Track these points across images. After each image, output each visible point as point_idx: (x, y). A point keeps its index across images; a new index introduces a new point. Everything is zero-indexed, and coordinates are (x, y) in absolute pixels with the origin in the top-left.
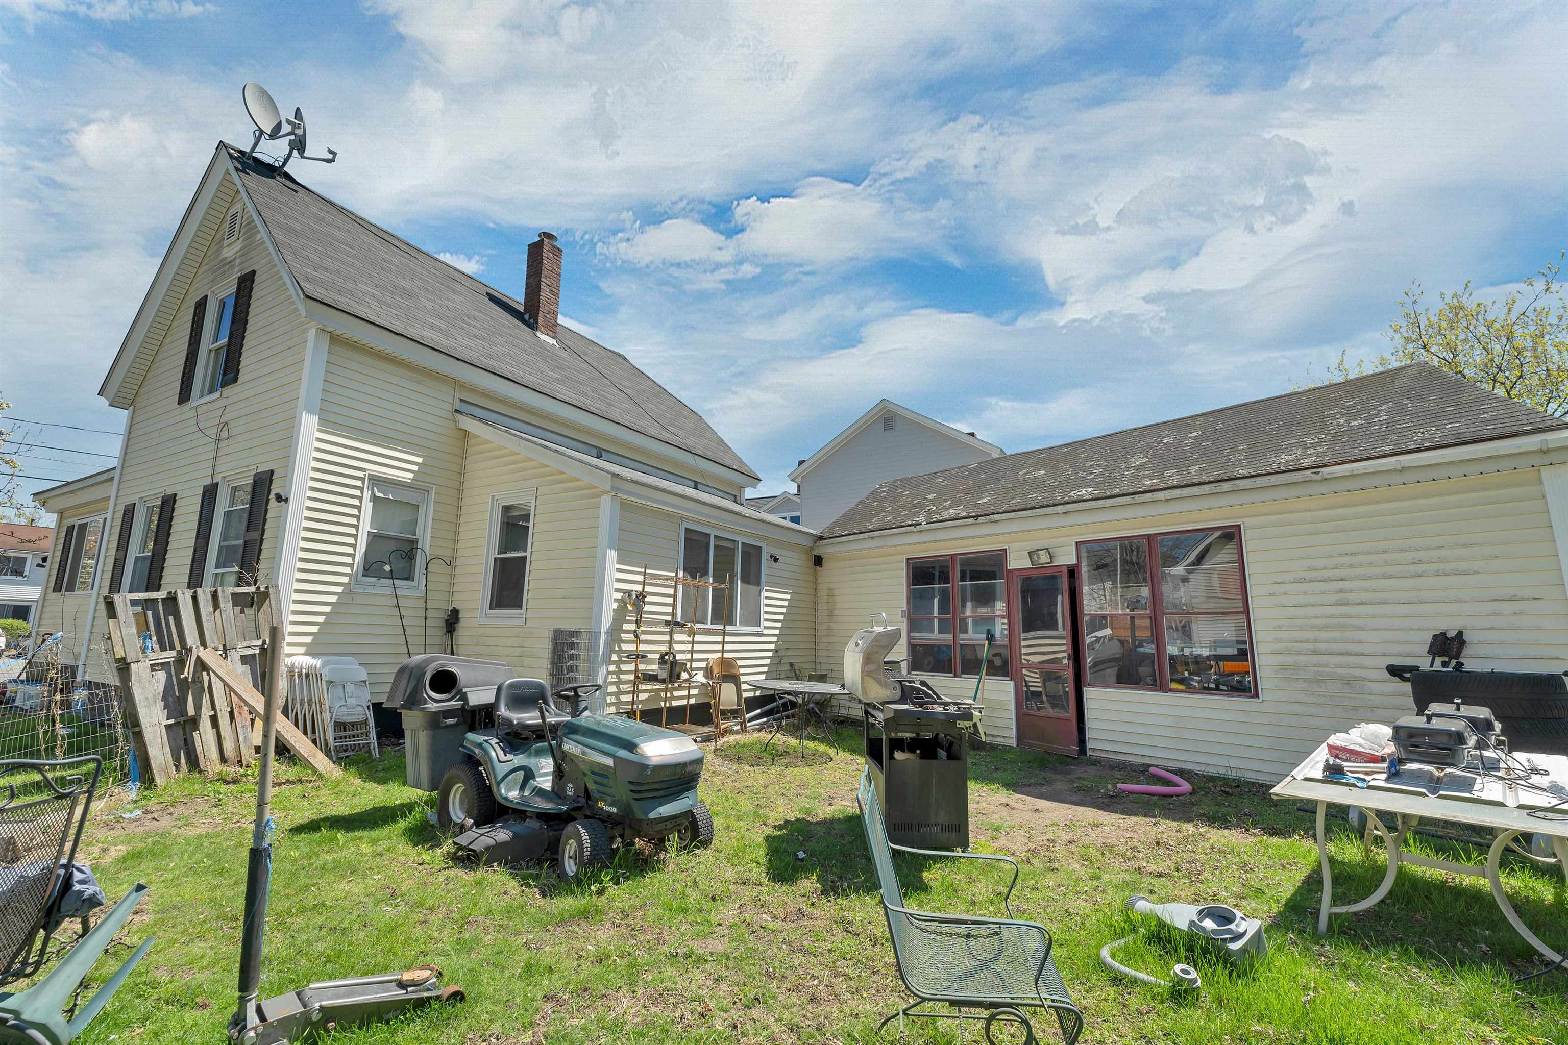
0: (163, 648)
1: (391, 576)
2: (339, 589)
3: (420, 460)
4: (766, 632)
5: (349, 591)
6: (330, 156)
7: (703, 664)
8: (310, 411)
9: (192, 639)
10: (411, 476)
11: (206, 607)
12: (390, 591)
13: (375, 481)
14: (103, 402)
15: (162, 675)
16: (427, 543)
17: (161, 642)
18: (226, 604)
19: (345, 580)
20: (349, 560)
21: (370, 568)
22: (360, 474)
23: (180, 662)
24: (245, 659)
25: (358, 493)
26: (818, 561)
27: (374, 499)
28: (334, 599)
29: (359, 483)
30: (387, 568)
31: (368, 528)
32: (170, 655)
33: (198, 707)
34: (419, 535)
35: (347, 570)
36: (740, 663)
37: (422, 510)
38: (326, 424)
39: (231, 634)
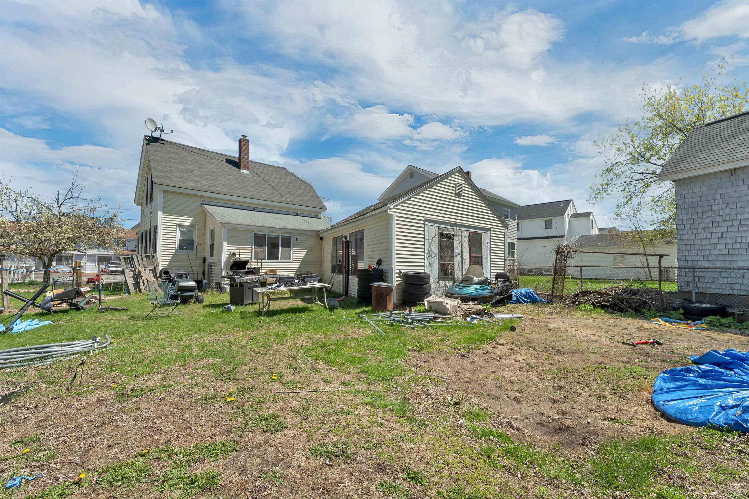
0: (132, 267)
1: (186, 249)
2: (173, 253)
3: (192, 219)
4: (293, 262)
5: (175, 254)
6: (171, 132)
7: (265, 271)
8: (160, 211)
9: (137, 265)
10: (190, 223)
11: (140, 259)
12: (186, 253)
13: (179, 226)
14: (135, 205)
15: (132, 273)
16: (196, 240)
17: (131, 266)
18: (144, 258)
19: (174, 251)
20: (175, 246)
21: (181, 247)
22: (175, 225)
23: (135, 270)
24: (150, 270)
25: (175, 229)
26: (321, 239)
27: (180, 230)
28: (172, 256)
29: (175, 227)
30: (185, 248)
31: (179, 238)
32: (133, 269)
33: (140, 280)
34: (194, 238)
35: (174, 249)
36: (278, 271)
37: (194, 232)
38: (165, 213)
39: (146, 265)
